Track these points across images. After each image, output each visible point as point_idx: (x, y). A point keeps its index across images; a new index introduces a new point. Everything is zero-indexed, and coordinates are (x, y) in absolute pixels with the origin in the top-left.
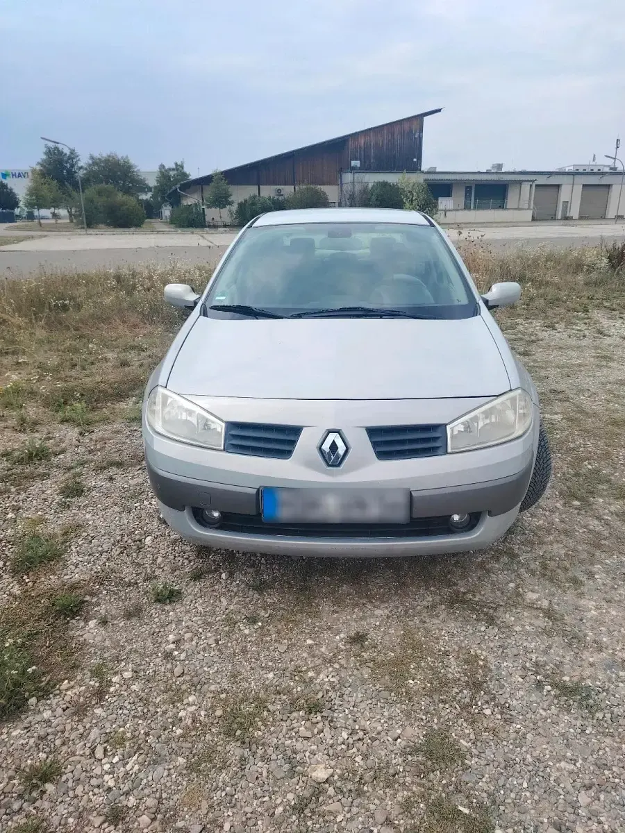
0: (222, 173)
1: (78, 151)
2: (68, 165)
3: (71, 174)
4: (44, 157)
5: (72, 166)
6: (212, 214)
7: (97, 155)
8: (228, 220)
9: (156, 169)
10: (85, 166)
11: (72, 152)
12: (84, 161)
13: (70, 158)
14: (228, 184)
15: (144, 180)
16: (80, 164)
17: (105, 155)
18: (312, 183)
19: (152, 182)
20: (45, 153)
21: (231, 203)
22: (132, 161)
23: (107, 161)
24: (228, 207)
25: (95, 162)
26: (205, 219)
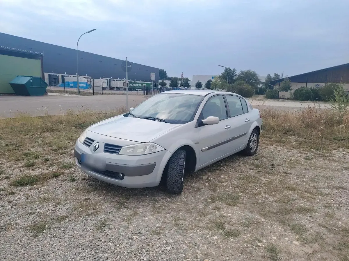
0: (288, 78)
1: (236, 69)
2: (232, 74)
3: (232, 77)
4: (224, 71)
5: (233, 74)
6: (282, 94)
7: (243, 70)
8: (289, 97)
9: (266, 76)
10: (237, 74)
11: (234, 69)
12: (238, 73)
13: (233, 71)
14: (291, 82)
15: (260, 80)
16: (236, 74)
17: (246, 70)
18: (334, 82)
19: (263, 81)
20: (225, 70)
21: (291, 90)
22: (256, 73)
23: (247, 73)
24: (289, 91)
25: (242, 73)
26: (278, 96)
